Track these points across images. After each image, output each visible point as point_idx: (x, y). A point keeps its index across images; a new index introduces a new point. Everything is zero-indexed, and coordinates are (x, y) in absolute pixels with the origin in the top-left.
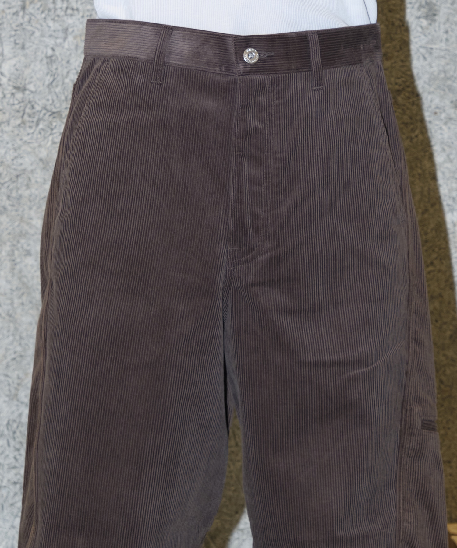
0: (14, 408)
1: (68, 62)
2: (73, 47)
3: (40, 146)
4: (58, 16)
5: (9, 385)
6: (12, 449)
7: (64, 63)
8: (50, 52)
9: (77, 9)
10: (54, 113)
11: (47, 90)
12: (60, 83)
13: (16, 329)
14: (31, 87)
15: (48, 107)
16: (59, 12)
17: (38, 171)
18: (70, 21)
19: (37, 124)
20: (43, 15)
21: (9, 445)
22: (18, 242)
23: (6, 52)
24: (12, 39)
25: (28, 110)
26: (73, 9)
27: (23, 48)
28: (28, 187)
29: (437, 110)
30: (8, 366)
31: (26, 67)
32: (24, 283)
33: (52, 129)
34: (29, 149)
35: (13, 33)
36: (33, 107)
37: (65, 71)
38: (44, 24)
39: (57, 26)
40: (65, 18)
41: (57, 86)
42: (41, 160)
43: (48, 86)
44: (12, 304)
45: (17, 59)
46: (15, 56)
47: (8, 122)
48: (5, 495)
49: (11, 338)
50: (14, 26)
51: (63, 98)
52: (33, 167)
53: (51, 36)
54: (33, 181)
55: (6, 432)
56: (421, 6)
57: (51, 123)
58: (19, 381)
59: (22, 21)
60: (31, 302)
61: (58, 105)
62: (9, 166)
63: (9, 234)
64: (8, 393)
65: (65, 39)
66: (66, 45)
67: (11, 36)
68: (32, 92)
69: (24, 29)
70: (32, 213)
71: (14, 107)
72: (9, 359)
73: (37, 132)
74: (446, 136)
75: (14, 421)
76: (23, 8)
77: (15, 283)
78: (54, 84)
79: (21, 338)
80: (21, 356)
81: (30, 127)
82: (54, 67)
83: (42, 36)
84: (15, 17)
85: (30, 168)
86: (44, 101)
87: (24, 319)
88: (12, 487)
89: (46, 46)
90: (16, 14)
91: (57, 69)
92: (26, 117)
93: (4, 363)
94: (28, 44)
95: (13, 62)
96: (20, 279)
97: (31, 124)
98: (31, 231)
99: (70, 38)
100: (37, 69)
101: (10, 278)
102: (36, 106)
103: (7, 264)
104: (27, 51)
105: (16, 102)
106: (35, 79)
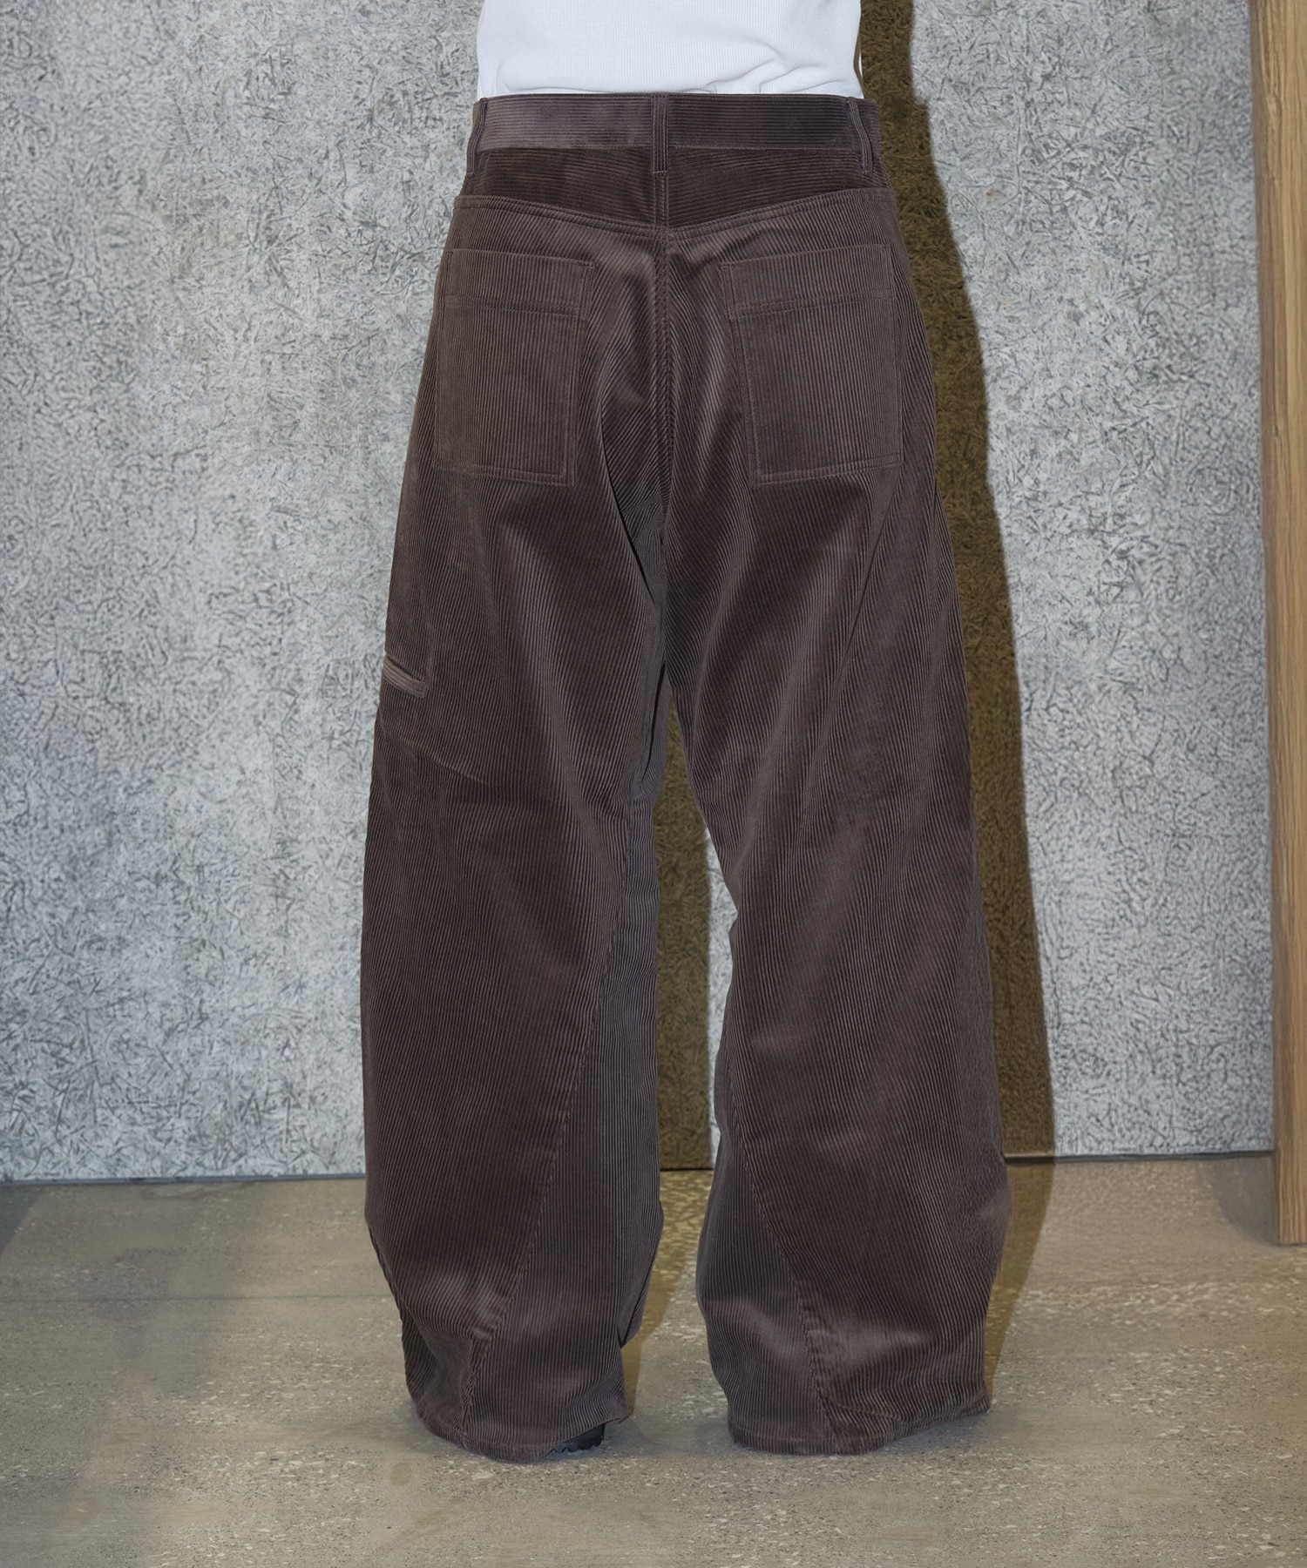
0: (373, 639)
1: (431, 188)
2: (436, 169)
3: (397, 298)
4: (416, 128)
5: (365, 609)
7: (425, 189)
8: (407, 176)
9: (441, 119)
10: (414, 255)
11: (404, 226)
12: (421, 216)
13: (372, 536)
14: (383, 222)
16: (417, 123)
17: (396, 331)
18: (432, 135)
19: (393, 271)
20: (397, 128)
21: (367, 687)
22: (373, 424)
23: (349, 178)
24: (357, 160)
25: (379, 252)
26: (435, 119)
27: (372, 171)
28: (383, 351)
30: (363, 585)
31: (376, 196)
32: (380, 477)
33: (412, 276)
34: (383, 303)
35: (358, 152)
36: (387, 249)
37: (428, 199)
38: (398, 139)
39: (414, 142)
40: (425, 131)
41: (417, 220)
42: (399, 316)
43: (406, 220)
44: (366, 504)
45: (364, 186)
46: (361, 183)
47: (355, 268)
48: (364, 752)
49: (366, 548)
50: (358, 143)
51: (426, 235)
52: (389, 326)
53: (406, 155)
54: (389, 344)
55: (363, 670)
56: (886, 105)
57: (410, 268)
58: (378, 604)
59: (369, 136)
60: (390, 501)
61: (419, 245)
62: (357, 326)
63: (360, 413)
64: (364, 619)
65: (426, 159)
66: (428, 168)
67: (355, 157)
68: (385, 228)
69: (372, 146)
70: (389, 385)
71: (361, 249)
72: (364, 575)
73: (392, 280)
74: (923, 273)
75: (373, 655)
76: (371, 119)
77: (370, 476)
78: (413, 217)
79: (378, 548)
80: (380, 571)
81: (384, 274)
82: (413, 195)
83: (396, 155)
84: (359, 131)
85: (384, 328)
86: (401, 240)
87: (382, 523)
89: (401, 169)
90: (361, 127)
91: (416, 198)
92: (377, 260)
93: (358, 580)
94: (377, 167)
95: (359, 190)
97: (385, 270)
98: (389, 409)
99: (433, 157)
100: (390, 198)
101: (362, 471)
102: (390, 246)
103: (359, 453)
104: (377, 175)
105: (364, 242)
106: (388, 211)
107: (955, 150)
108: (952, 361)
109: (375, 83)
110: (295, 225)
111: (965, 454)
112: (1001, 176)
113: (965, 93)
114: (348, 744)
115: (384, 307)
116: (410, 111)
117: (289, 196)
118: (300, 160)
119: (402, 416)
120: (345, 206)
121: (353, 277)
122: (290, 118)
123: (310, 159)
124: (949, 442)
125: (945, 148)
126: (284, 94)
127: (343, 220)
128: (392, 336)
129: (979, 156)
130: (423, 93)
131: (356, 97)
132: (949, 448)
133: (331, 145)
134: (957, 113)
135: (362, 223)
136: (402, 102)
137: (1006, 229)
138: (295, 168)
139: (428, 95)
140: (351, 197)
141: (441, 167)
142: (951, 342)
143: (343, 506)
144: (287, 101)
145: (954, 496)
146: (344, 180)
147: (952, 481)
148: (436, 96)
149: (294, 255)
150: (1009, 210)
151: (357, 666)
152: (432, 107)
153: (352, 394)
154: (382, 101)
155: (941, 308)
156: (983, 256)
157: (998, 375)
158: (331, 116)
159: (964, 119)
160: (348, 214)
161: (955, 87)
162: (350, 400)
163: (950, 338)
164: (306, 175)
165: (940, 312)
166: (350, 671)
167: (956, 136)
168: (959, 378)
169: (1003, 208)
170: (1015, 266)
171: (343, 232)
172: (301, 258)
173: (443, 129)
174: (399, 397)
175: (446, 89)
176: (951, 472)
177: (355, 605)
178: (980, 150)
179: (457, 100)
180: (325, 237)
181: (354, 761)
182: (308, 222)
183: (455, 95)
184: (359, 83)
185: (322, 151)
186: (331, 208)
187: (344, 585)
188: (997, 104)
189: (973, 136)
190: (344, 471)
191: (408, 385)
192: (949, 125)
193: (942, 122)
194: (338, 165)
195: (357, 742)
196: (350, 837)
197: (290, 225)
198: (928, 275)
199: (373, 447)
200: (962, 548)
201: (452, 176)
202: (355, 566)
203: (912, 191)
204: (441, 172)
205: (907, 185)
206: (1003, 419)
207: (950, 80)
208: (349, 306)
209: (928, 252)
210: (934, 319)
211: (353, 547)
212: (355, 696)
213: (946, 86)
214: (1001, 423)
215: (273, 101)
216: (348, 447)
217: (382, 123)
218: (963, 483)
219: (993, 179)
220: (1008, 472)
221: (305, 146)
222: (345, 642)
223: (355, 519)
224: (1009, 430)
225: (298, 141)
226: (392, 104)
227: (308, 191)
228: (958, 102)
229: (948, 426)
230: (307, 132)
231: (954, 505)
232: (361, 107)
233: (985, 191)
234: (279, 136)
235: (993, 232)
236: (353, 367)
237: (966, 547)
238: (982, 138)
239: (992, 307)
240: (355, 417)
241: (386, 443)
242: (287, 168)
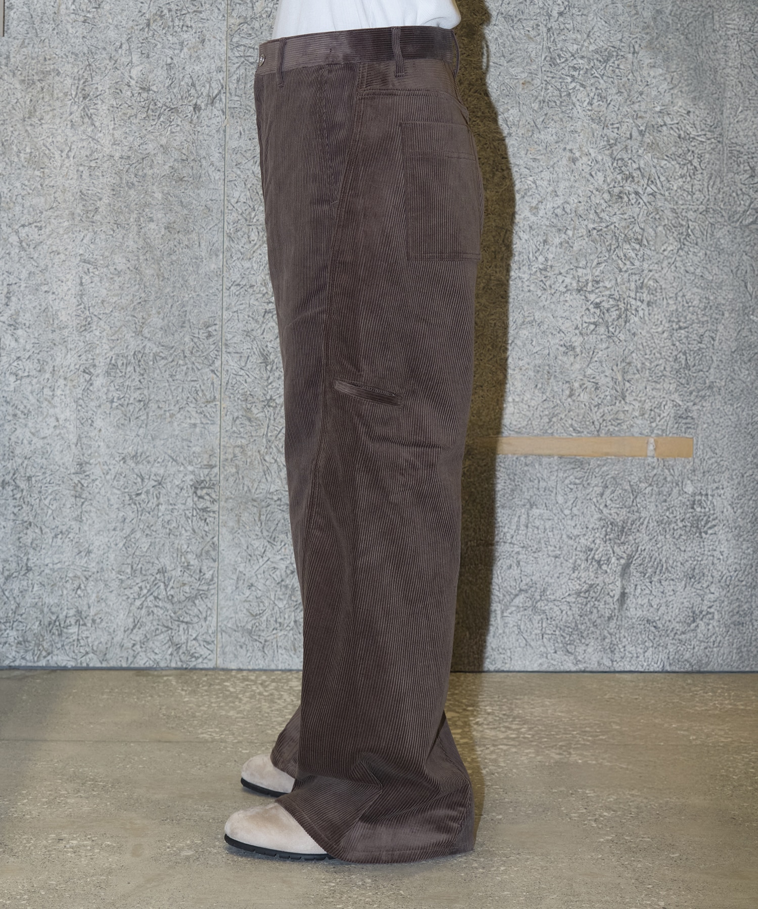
0: (139, 342)
1: (184, 68)
2: (188, 57)
3: (161, 135)
4: (176, 32)
5: (136, 323)
6: (137, 374)
7: (180, 69)
8: (169, 61)
9: (191, 27)
10: (172, 109)
11: (167, 91)
12: (178, 85)
13: (141, 279)
14: (154, 88)
15: (167, 104)
16: (176, 29)
17: (160, 155)
18: (185, 36)
19: (159, 118)
20: (164, 31)
21: (135, 371)
22: (143, 211)
23: (134, 61)
24: (139, 50)
25: (151, 107)
26: (187, 26)
27: (148, 57)
28: (151, 167)
29: (475, 110)
30: (134, 309)
31: (150, 72)
32: (147, 243)
33: (171, 122)
35: (140, 45)
36: (156, 105)
37: (182, 75)
38: (165, 38)
39: (175, 40)
40: (181, 34)
41: (174, 88)
42: (162, 146)
43: (168, 87)
44: (138, 259)
45: (143, 66)
46: (141, 64)
47: (136, 116)
48: (132, 410)
49: (137, 286)
50: (140, 39)
51: (180, 97)
52: (155, 152)
53: (170, 48)
54: (155, 163)
55: (133, 361)
57: (170, 117)
58: (143, 321)
59: (147, 36)
60: (153, 258)
61: (175, 103)
62: (136, 151)
63: (136, 204)
64: (134, 330)
65: (181, 50)
66: (182, 56)
67: (138, 48)
68: (155, 92)
69: (149, 42)
70: (154, 187)
71: (140, 104)
72: (135, 303)
73: (158, 124)
74: (482, 130)
76: (148, 25)
77: (141, 243)
78: (172, 86)
79: (145, 286)
80: (145, 301)
82: (173, 72)
83: (163, 47)
84: (141, 32)
85: (152, 153)
86: (164, 99)
87: (147, 271)
88: (137, 404)
89: (166, 56)
90: (142, 30)
91: (174, 74)
92: (150, 112)
93: (132, 306)
94: (151, 54)
95: (140, 68)
96: (144, 240)
97: (154, 118)
98: (154, 202)
99: (185, 50)
100: (159, 74)
101: (136, 239)
102: (158, 103)
103: (135, 228)
104: (151, 59)
105: (142, 100)
106: (157, 81)
107: (504, 56)
108: (498, 185)
109: (152, 3)
110: (100, 88)
111: (503, 241)
112: (531, 73)
113: (511, 22)
114: (122, 405)
115: (153, 140)
116: (173, 21)
117: (97, 71)
118: (104, 49)
119: (162, 206)
120: (131, 77)
121: (134, 121)
122: (99, 23)
123: (110, 49)
124: (494, 233)
125: (498, 55)
126: (96, 8)
127: (129, 86)
128: (157, 158)
129: (518, 60)
130: (181, 10)
131: (140, 12)
132: (494, 237)
133: (124, 40)
134: (505, 34)
135: (141, 88)
136: (168, 15)
137: (533, 105)
138: (101, 54)
139: (184, 12)
140: (135, 72)
141: (191, 56)
142: (497, 173)
143: (124, 260)
144: (98, 12)
145: (496, 266)
146: (131, 62)
147: (495, 257)
148: (189, 12)
149: (99, 106)
150: (535, 94)
151: (129, 358)
152: (186, 19)
153: (132, 192)
154: (156, 14)
155: (492, 152)
156: (519, 121)
157: (525, 194)
158: (124, 22)
159: (510, 37)
160: (133, 83)
161: (505, 18)
162: (130, 196)
163: (497, 170)
164: (108, 58)
165: (491, 154)
166: (125, 362)
167: (504, 48)
168: (501, 195)
169: (532, 92)
170: (537, 128)
171: (129, 93)
172: (103, 108)
173: (192, 32)
174: (160, 195)
175: (195, 9)
176: (495, 252)
177: (129, 321)
178: (518, 57)
179: (201, 15)
180: (118, 96)
181: (125, 415)
182: (108, 86)
183: (201, 12)
184: (142, 3)
185: (118, 44)
186: (123, 79)
187: (123, 308)
188: (530, 29)
189: (515, 48)
190: (125, 239)
191: (166, 188)
192: (500, 41)
193: (496, 39)
194: (127, 52)
195: (128, 404)
196: (122, 462)
197: (97, 88)
198: (484, 132)
199: (144, 225)
200: (500, 298)
201: (197, 62)
202: (130, 297)
203: (477, 80)
204: (190, 59)
205: (474, 77)
206: (528, 221)
207: (502, 14)
208: (132, 139)
209: (485, 117)
210: (488, 158)
211: (129, 285)
212: (128, 376)
213: (500, 17)
214: (526, 223)
215: (89, 12)
216: (128, 224)
217: (155, 28)
218: (502, 259)
219: (526, 74)
220: (529, 253)
221: (107, 40)
222: (123, 343)
223: (131, 268)
224: (531, 227)
225: (103, 37)
226: (161, 16)
227: (109, 67)
228: (506, 27)
229: (494, 224)
230: (109, 31)
231: (496, 272)
232: (143, 17)
233: (521, 82)
234: (92, 34)
235: (525, 107)
236: (133, 176)
237: (502, 297)
238: (520, 49)
239: (523, 153)
240: (133, 206)
241: (151, 223)
242: (96, 53)
